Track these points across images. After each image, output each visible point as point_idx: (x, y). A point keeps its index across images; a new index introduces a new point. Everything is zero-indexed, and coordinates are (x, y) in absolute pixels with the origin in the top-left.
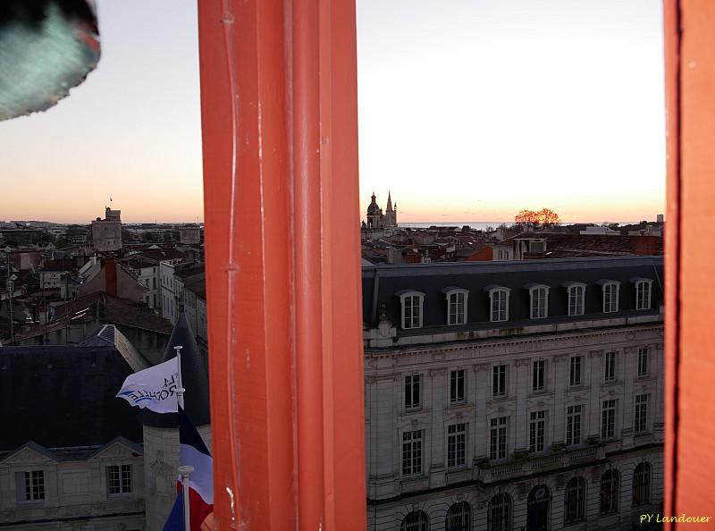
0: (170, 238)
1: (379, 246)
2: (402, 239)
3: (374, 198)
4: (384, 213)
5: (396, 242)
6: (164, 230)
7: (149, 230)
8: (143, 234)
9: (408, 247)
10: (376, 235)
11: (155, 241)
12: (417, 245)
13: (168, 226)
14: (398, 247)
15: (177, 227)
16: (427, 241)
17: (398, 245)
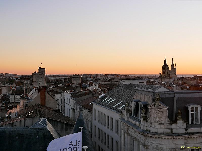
0: (67, 81)
1: (169, 85)
2: (180, 82)
3: (165, 61)
4: (170, 69)
5: (177, 83)
6: (65, 78)
7: (58, 78)
8: (55, 80)
9: (184, 85)
10: (166, 80)
11: (61, 83)
12: (188, 85)
13: (66, 76)
14: (179, 86)
15: (70, 76)
16: (193, 83)
17: (178, 85)
